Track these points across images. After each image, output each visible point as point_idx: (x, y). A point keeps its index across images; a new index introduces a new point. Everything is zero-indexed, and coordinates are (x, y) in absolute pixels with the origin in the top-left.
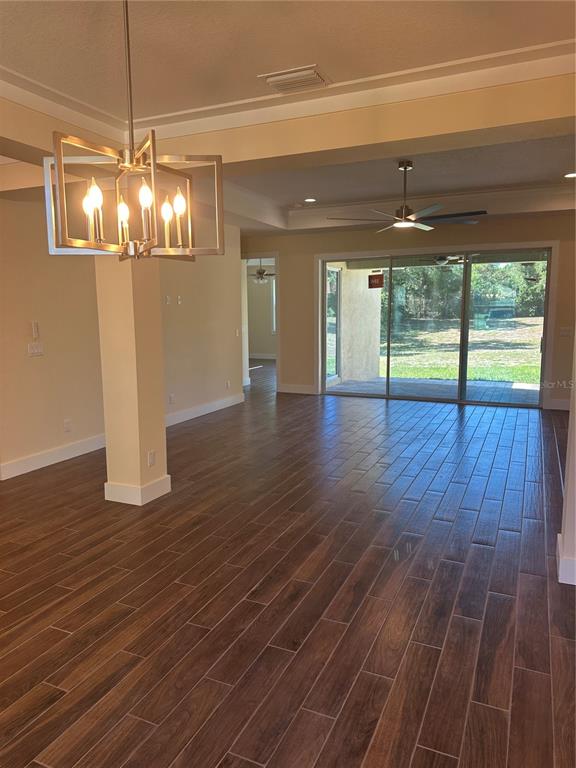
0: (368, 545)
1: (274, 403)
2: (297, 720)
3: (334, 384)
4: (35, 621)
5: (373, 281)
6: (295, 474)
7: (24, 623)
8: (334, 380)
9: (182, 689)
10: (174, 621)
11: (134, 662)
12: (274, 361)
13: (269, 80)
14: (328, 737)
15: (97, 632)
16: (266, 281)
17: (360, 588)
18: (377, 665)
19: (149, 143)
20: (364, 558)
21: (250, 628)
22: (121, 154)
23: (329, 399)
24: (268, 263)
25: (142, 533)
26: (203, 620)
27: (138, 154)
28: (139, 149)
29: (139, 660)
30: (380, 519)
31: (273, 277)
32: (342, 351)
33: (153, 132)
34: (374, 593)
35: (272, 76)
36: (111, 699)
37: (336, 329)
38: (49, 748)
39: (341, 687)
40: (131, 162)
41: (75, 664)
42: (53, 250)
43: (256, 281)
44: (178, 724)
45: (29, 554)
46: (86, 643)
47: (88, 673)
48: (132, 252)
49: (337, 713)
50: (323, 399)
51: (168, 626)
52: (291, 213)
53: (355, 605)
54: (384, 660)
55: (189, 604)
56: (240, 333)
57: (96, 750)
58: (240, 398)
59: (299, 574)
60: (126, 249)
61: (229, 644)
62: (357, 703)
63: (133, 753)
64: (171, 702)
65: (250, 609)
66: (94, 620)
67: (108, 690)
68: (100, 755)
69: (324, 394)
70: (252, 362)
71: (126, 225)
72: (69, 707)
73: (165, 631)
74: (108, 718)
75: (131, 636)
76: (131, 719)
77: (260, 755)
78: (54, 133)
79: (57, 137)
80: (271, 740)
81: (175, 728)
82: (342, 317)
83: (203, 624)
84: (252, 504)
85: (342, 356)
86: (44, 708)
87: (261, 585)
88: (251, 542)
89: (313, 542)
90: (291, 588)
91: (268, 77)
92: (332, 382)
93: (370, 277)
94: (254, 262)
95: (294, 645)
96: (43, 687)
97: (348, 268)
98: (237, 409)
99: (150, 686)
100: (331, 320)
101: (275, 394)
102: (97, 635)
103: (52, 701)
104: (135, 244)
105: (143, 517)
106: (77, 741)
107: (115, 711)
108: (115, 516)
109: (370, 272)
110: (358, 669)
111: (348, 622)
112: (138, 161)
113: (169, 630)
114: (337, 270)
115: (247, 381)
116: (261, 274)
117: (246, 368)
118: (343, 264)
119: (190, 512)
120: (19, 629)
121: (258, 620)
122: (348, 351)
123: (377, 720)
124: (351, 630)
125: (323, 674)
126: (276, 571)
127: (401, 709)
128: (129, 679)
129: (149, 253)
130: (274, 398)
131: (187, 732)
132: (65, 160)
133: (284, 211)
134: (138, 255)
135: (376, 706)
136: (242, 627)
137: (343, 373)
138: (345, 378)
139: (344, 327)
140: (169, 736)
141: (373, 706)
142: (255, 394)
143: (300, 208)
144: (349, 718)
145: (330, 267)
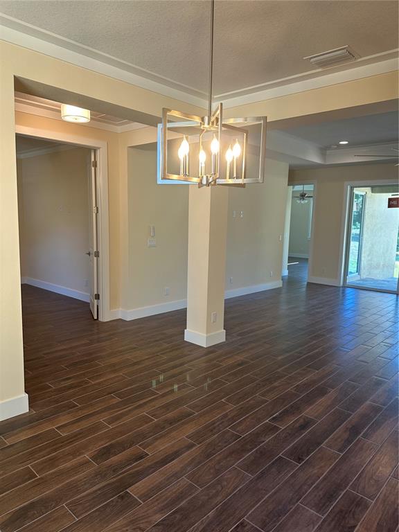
0: (366, 401)
1: (304, 289)
2: (295, 510)
3: (354, 280)
4: (136, 408)
5: (391, 203)
6: (314, 342)
7: (130, 408)
8: (355, 277)
9: (218, 470)
10: (218, 425)
11: (190, 446)
12: (307, 259)
13: (312, 60)
14: (316, 528)
15: (171, 422)
16: (306, 201)
17: (355, 430)
18: (360, 488)
19: (219, 112)
20: (361, 409)
21: (269, 441)
22: (203, 119)
23: (348, 291)
24: (309, 188)
25: (204, 365)
26: (238, 429)
27: (213, 119)
28: (213, 116)
29: (194, 445)
30: (379, 383)
31: (311, 199)
32: (363, 255)
33: (221, 104)
34: (365, 436)
35: (315, 57)
36: (174, 465)
37: (359, 238)
38: (137, 485)
39: (330, 496)
40: (209, 124)
41: (156, 439)
42: (160, 181)
43: (298, 202)
44: (214, 491)
45: (137, 367)
46: (164, 428)
47: (163, 446)
48: (204, 182)
49: (325, 513)
50: (343, 290)
51: (214, 428)
52: (328, 152)
53: (349, 441)
54: (367, 486)
55: (229, 417)
56: (283, 238)
57: (163, 495)
58: (279, 284)
59: (309, 412)
60: (201, 180)
61: (253, 449)
62: (341, 511)
63: (185, 501)
64: (211, 476)
65: (270, 429)
66: (170, 415)
67: (173, 459)
68: (164, 497)
69: (345, 287)
70: (291, 259)
71: (203, 165)
72: (150, 464)
73: (212, 431)
74: (172, 477)
75: (191, 429)
76: (185, 480)
77: (265, 526)
78: (163, 109)
79: (165, 111)
80: (275, 519)
81: (211, 494)
82: (365, 229)
83: (237, 432)
84: (280, 358)
85: (363, 259)
86: (136, 461)
87: (280, 414)
88: (276, 384)
89: (322, 392)
90: (302, 420)
91: (312, 58)
92: (352, 278)
93: (390, 200)
94: (299, 188)
95: (299, 460)
96: (137, 449)
97: (372, 192)
98: (277, 291)
99: (199, 463)
100: (355, 231)
101: (306, 283)
102: (171, 424)
103: (141, 458)
104: (207, 177)
105: (206, 355)
106: (152, 486)
107: (176, 473)
108: (190, 351)
109: (390, 195)
110: (346, 487)
111: (342, 452)
112: (213, 123)
113: (215, 431)
114: (363, 194)
115: (286, 272)
116: (303, 196)
117: (286, 263)
118: (368, 190)
119: (236, 357)
120: (126, 412)
121: (276, 437)
122: (368, 256)
123: (355, 527)
124: (344, 459)
125: (318, 484)
126: (292, 407)
127: (376, 524)
128: (186, 456)
129: (215, 182)
130: (305, 286)
131: (219, 498)
132: (169, 125)
133: (323, 151)
134: (208, 184)
135: (355, 516)
136: (263, 439)
137: (362, 271)
138: (364, 276)
139: (365, 236)
140: (207, 497)
141: (353, 515)
142: (291, 282)
143: (336, 149)
144: (333, 520)
145: (357, 191)
